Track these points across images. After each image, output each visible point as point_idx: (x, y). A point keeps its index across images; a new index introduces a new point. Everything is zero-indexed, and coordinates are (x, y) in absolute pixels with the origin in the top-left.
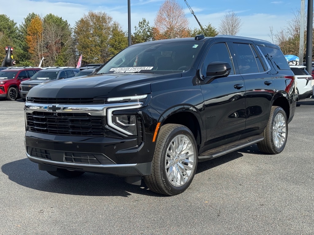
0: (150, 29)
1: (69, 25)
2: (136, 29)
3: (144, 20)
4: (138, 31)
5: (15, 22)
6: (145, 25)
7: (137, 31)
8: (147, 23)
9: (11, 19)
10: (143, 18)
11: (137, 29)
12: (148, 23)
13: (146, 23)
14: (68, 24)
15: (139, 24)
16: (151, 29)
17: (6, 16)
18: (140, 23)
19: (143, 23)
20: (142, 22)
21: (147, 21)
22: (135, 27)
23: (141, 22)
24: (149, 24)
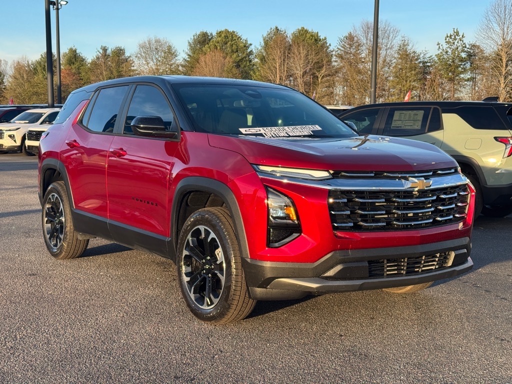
0: (466, 47)
1: (330, 45)
2: (439, 48)
3: (455, 31)
4: (443, 50)
5: (249, 43)
6: (457, 40)
7: (441, 51)
8: (461, 37)
9: (244, 38)
10: (454, 29)
11: (441, 47)
12: (463, 36)
13: (458, 38)
14: (328, 45)
15: (446, 39)
16: (468, 46)
17: (237, 33)
18: (448, 37)
19: (453, 37)
20: (452, 34)
21: (461, 34)
22: (438, 44)
23: (449, 35)
24: (464, 39)
